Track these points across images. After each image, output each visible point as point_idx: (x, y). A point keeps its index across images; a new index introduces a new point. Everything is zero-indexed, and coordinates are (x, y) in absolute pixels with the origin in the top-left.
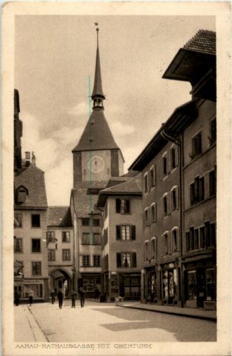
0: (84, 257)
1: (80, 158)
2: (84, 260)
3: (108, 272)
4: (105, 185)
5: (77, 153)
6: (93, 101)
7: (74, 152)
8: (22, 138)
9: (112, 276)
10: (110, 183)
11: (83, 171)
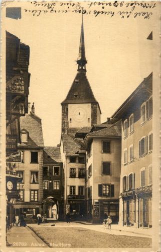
0: (71, 187)
1: (67, 109)
2: (71, 189)
3: (91, 200)
4: (90, 131)
5: (65, 105)
6: (78, 65)
7: (62, 104)
8: (29, 88)
9: (96, 203)
10: (94, 129)
11: (69, 120)
